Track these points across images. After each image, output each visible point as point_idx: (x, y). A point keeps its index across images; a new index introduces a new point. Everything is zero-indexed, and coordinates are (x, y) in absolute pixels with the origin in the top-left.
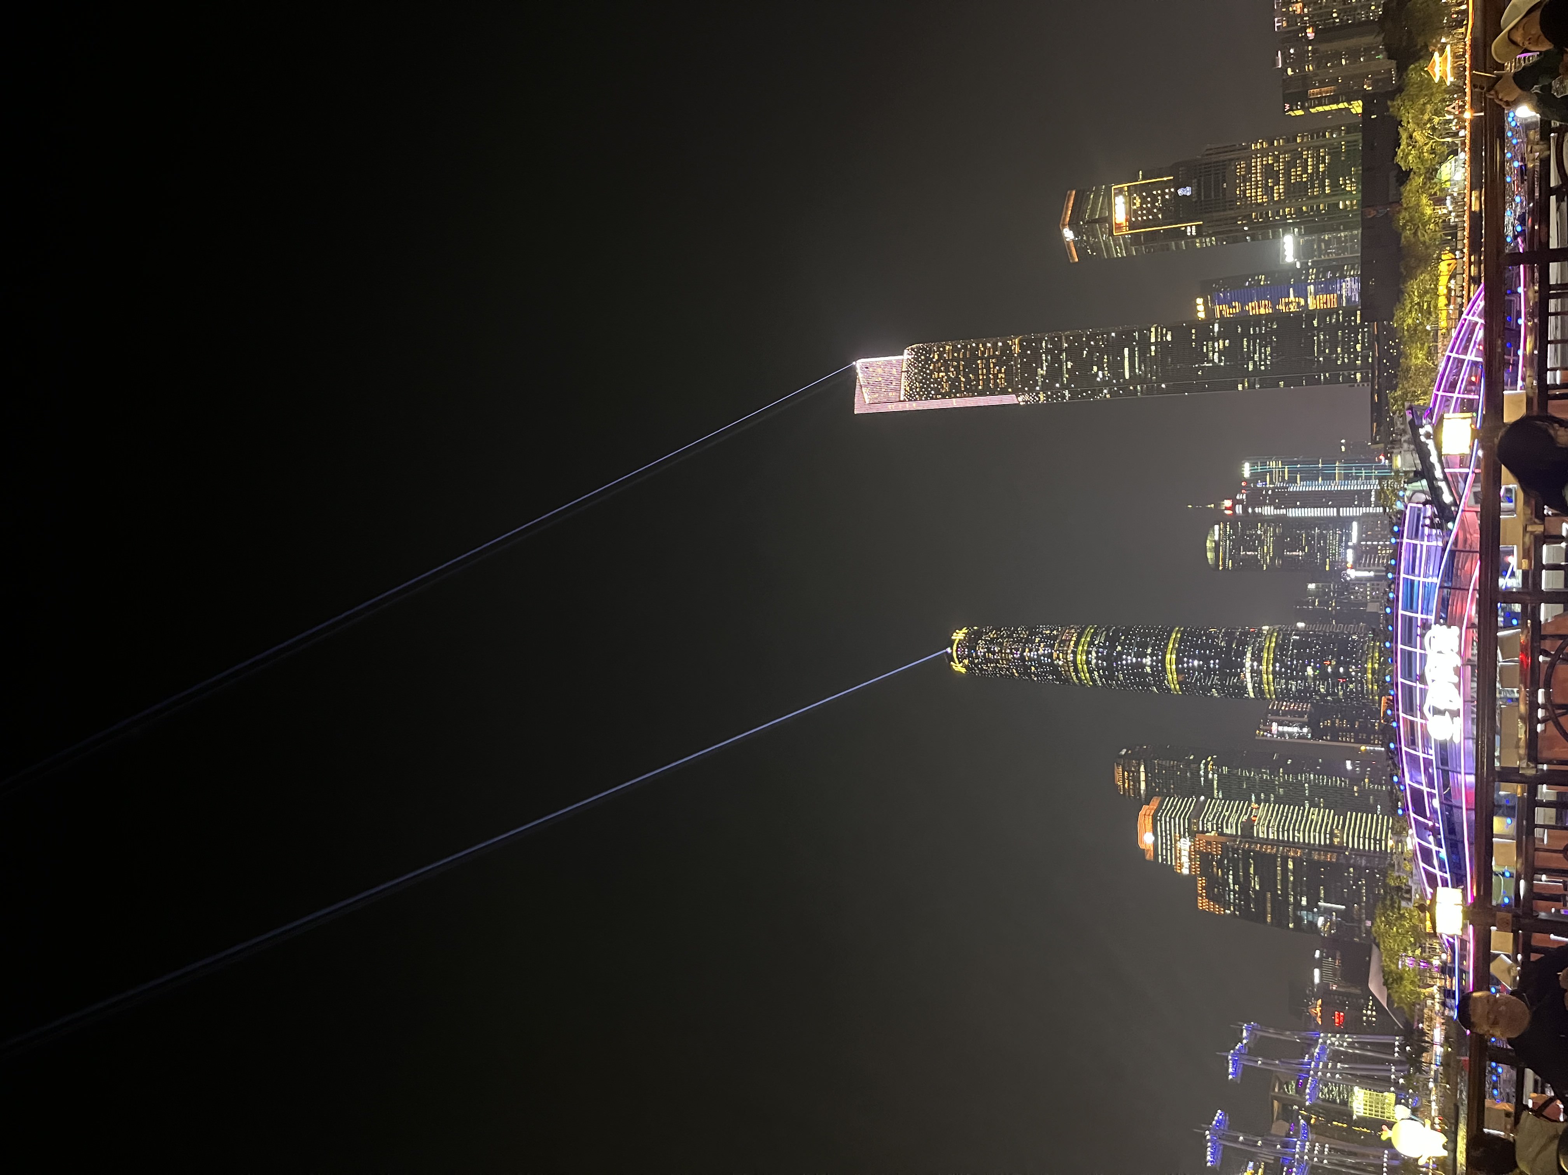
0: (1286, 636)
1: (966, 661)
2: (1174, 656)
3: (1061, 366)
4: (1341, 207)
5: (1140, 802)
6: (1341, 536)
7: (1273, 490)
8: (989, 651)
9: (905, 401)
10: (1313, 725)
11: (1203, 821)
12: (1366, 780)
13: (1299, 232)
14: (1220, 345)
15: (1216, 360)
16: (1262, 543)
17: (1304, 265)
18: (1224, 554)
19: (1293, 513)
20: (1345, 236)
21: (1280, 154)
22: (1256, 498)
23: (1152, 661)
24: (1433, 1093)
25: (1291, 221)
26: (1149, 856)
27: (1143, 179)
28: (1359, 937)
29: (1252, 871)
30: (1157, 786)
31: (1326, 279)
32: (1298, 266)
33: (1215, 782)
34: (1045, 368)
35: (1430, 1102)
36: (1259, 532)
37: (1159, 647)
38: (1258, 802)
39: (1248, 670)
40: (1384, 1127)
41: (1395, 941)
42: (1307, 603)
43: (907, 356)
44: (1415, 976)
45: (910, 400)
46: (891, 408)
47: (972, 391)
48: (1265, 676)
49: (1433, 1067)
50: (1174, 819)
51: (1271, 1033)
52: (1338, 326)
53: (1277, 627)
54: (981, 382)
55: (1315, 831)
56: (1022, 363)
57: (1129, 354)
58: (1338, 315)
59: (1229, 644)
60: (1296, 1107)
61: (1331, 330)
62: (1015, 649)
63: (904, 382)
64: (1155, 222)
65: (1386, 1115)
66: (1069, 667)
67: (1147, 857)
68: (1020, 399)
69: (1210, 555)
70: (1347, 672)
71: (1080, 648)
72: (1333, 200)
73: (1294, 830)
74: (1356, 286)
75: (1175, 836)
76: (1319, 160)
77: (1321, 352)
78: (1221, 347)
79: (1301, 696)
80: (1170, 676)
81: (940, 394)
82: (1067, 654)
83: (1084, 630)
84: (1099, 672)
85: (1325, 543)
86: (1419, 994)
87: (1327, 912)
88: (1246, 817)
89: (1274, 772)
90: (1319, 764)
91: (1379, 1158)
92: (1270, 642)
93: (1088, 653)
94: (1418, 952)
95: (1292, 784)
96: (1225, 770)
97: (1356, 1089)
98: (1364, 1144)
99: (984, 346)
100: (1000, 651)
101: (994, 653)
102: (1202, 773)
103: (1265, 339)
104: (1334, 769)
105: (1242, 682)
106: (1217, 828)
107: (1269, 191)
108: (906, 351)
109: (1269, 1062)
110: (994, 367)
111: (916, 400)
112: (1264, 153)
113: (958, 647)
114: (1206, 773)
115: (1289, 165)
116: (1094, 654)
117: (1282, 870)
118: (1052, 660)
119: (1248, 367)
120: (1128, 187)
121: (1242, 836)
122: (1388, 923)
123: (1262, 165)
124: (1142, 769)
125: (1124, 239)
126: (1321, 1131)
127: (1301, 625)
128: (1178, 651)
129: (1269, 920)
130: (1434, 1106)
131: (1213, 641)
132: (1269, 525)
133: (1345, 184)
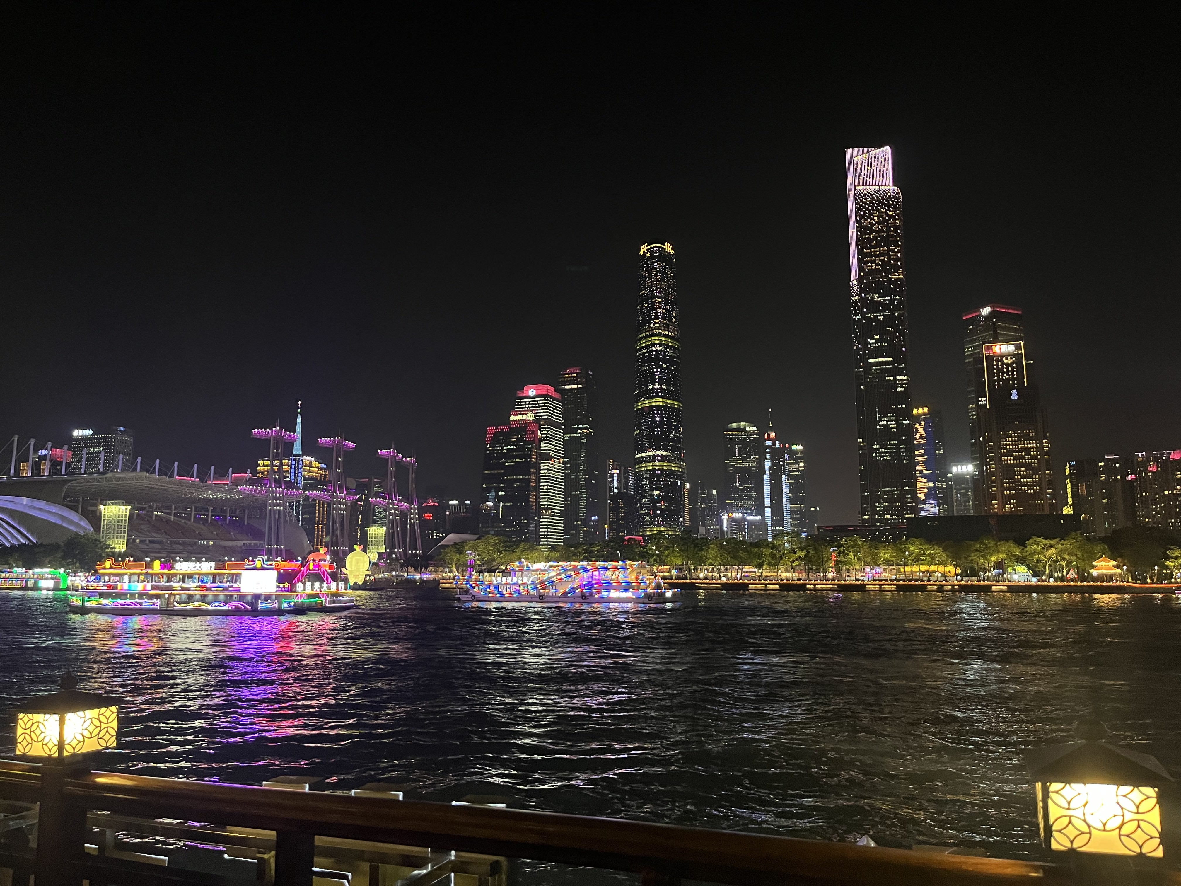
0: (680, 477)
1: (648, 255)
2: (661, 404)
3: (880, 311)
4: (993, 502)
5: (557, 385)
6: (751, 509)
7: (783, 465)
8: (657, 272)
9: (855, 190)
10: (620, 495)
11: (548, 428)
12: (585, 529)
13: (976, 475)
14: (893, 424)
15: (881, 423)
16: (744, 459)
17: (950, 479)
18: (736, 435)
19: (767, 478)
20: (969, 506)
21: (1038, 460)
22: (776, 454)
23: (657, 389)
24: (389, 575)
25: (985, 469)
26: (519, 393)
27: (1026, 364)
28: (483, 527)
29: (517, 460)
30: (569, 397)
31: (938, 494)
32: (949, 475)
33: (575, 435)
34: (878, 299)
35: (383, 573)
36: (752, 457)
37: (667, 393)
38: (564, 463)
39: (654, 453)
40: (362, 547)
41: (484, 549)
42: (702, 489)
43: (892, 189)
44: (463, 562)
45: (855, 194)
46: (850, 180)
47: (861, 244)
48: (651, 464)
49: (406, 574)
50: (547, 409)
51: (412, 476)
52: (904, 503)
53: (685, 471)
54: (869, 250)
55: (549, 498)
56: (884, 281)
57: (887, 361)
58: (911, 503)
59: (672, 440)
60: (366, 492)
61: (902, 498)
62: (660, 291)
63: (870, 189)
64: (991, 374)
65: (371, 547)
66: (649, 331)
67: (518, 392)
68: (855, 282)
69: (734, 425)
70: (656, 516)
71: (663, 339)
72: (999, 496)
73: (548, 486)
74: (931, 514)
75: (535, 410)
76: (1030, 486)
77: (885, 493)
78: (891, 426)
79: (638, 487)
80: (647, 402)
81: (861, 218)
82: (659, 329)
83: (677, 340)
84: (646, 352)
85: (745, 499)
86: (452, 564)
87: (497, 507)
88: (553, 455)
89: (585, 472)
90: (593, 500)
91: (342, 544)
92: (674, 467)
93: (660, 344)
94: (478, 562)
95: (578, 483)
96: (585, 441)
97: (385, 529)
98: (350, 534)
99: (898, 251)
100: (658, 280)
101: (656, 275)
102: (581, 426)
103: (896, 455)
104: (591, 509)
105: (646, 450)
106: (544, 437)
107: (1009, 453)
108: (896, 188)
109: (393, 475)
110: (880, 260)
111: (856, 199)
112: (1040, 449)
113: (659, 247)
114: (581, 429)
115: (1028, 466)
116: (659, 349)
117: (520, 479)
118: (653, 319)
119: (875, 445)
120: (1021, 354)
121: (541, 454)
122: (495, 544)
123: (1031, 448)
124: (580, 386)
125: (979, 353)
126: (353, 507)
127: (687, 486)
128: (665, 407)
129: (486, 472)
130: (381, 576)
131: (673, 429)
132: (757, 463)
133: (1010, 504)
